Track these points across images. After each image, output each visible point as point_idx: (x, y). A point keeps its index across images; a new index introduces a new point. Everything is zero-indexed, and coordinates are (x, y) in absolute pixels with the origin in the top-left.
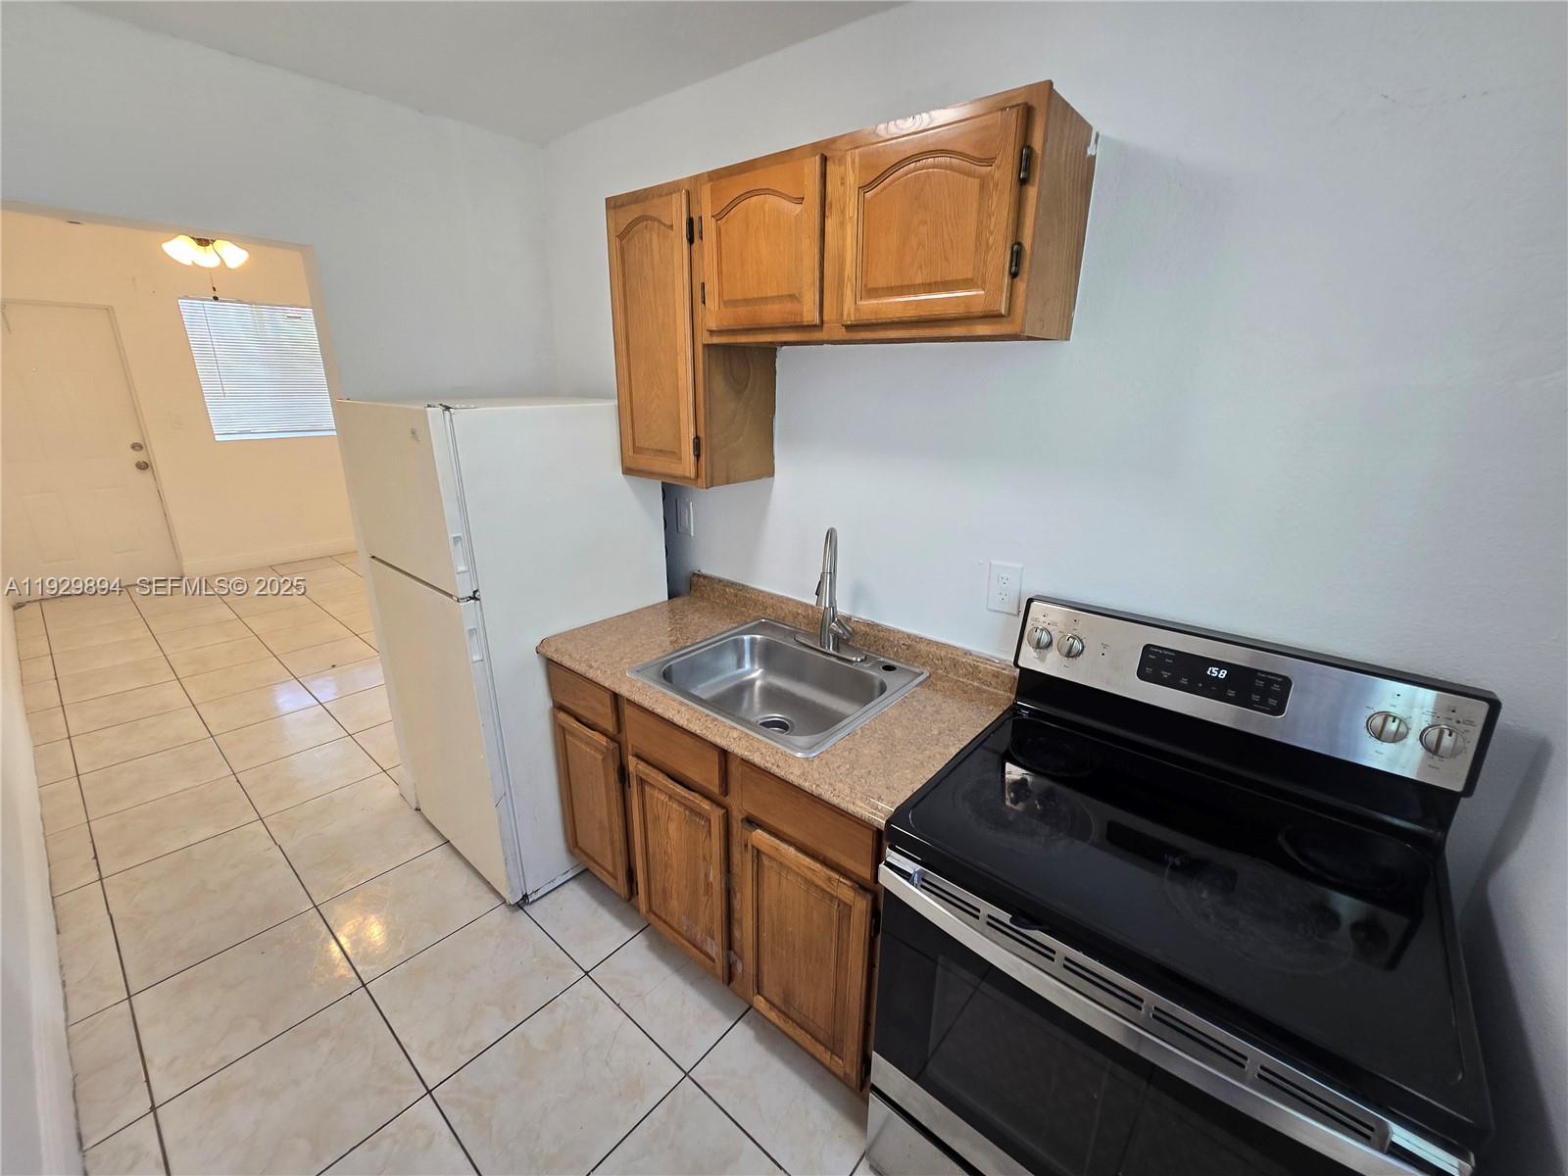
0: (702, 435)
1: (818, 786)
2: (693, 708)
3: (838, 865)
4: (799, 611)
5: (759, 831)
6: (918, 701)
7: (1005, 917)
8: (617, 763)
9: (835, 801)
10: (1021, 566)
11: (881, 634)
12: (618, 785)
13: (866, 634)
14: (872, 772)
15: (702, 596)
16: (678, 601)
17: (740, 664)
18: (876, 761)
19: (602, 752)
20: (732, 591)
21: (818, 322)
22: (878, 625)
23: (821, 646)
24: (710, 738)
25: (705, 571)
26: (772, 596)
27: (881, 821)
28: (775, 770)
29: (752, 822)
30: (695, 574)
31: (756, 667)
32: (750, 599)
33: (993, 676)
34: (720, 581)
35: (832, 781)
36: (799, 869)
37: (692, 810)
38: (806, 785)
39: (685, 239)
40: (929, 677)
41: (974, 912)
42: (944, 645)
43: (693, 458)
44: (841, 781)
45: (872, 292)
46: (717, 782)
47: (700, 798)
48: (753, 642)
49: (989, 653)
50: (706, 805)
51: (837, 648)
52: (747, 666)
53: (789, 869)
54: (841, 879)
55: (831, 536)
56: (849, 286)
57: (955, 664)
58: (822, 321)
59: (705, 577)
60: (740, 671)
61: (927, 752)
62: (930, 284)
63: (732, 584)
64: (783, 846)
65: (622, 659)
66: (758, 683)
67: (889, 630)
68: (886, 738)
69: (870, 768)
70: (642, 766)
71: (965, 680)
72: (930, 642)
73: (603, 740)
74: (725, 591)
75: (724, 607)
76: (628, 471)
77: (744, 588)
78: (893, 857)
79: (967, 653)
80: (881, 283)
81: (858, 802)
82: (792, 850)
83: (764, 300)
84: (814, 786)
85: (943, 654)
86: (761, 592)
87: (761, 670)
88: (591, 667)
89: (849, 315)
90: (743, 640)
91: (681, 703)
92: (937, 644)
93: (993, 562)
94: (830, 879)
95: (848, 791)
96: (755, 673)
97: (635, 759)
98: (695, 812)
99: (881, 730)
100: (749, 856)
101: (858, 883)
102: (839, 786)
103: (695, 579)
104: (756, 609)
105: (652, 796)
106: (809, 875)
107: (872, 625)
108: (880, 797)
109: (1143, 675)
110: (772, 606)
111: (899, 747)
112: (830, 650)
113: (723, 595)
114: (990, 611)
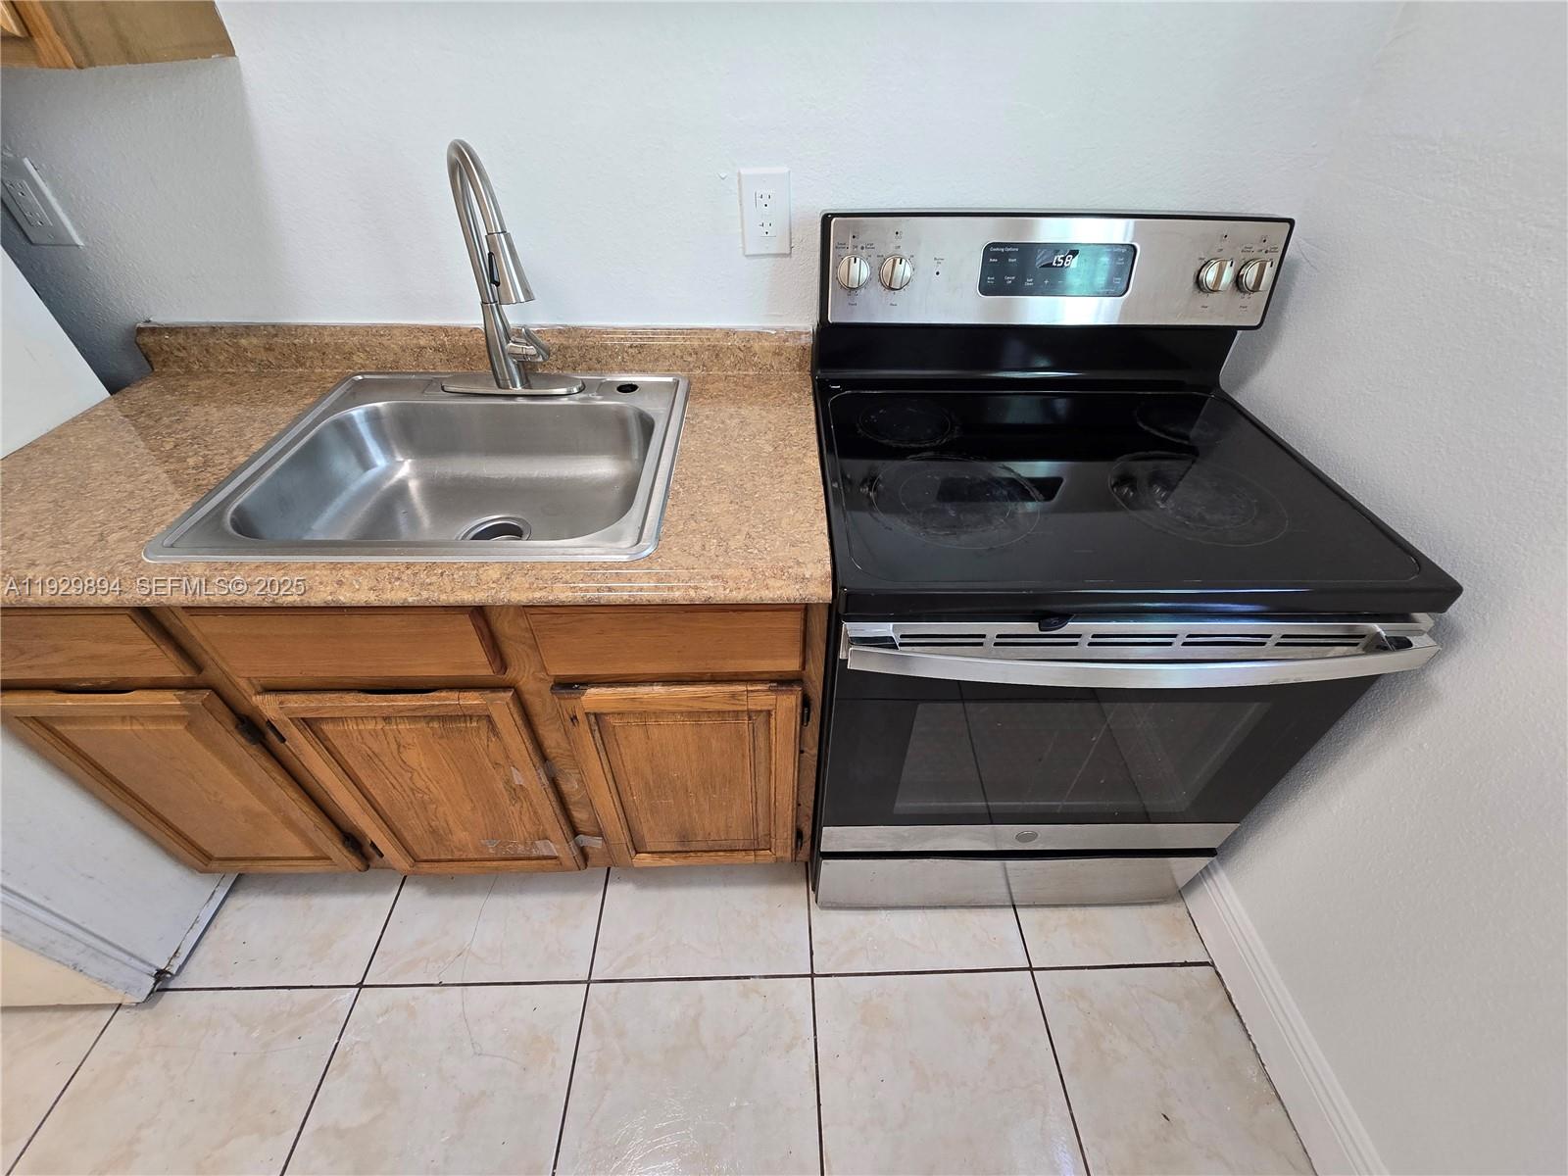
1: (696, 588)
2: (369, 564)
3: (736, 674)
4: (422, 342)
5: (592, 691)
6: (707, 417)
7: (1032, 627)
8: (229, 722)
9: (737, 596)
10: (787, 170)
11: (589, 342)
12: (254, 749)
13: (563, 349)
14: (753, 535)
15: (189, 371)
16: (139, 394)
17: (365, 463)
18: (743, 516)
19: (178, 718)
20: (255, 341)
22: (576, 329)
23: (499, 387)
25: (160, 318)
26: (353, 331)
27: (823, 593)
28: (607, 597)
29: (568, 685)
30: (140, 331)
31: (399, 458)
32: (306, 347)
33: (775, 353)
34: (214, 329)
35: (716, 572)
36: (679, 706)
37: (443, 718)
38: (678, 596)
40: (690, 384)
41: (975, 641)
42: (693, 331)
44: (728, 566)
46: (484, 659)
47: (454, 695)
48: (374, 418)
49: (757, 324)
50: (472, 700)
51: (526, 383)
52: (380, 461)
53: (658, 715)
54: (750, 688)
57: (717, 352)
59: (173, 330)
60: (371, 474)
61: (787, 478)
63: (249, 329)
64: (642, 691)
65: (102, 537)
66: (413, 485)
67: (600, 332)
68: (720, 481)
69: (745, 529)
70: (297, 702)
71: (735, 372)
72: (670, 332)
73: (169, 699)
74: (237, 346)
75: (258, 376)
77: (278, 330)
78: (852, 629)
79: (728, 333)
81: (771, 582)
82: (658, 690)
85: (696, 343)
86: (324, 327)
87: (410, 461)
90: (351, 419)
91: (334, 566)
92: (681, 331)
93: (742, 172)
94: (733, 696)
95: (748, 574)
97: (269, 698)
98: (450, 718)
99: (703, 474)
100: (584, 727)
101: (772, 681)
102: (729, 572)
103: (148, 339)
104: (327, 362)
105: (346, 734)
106: (697, 705)
107: (566, 332)
108: (798, 563)
109: (986, 289)
110: (362, 348)
111: (749, 485)
112: (519, 389)
113: (239, 355)
114: (747, 256)
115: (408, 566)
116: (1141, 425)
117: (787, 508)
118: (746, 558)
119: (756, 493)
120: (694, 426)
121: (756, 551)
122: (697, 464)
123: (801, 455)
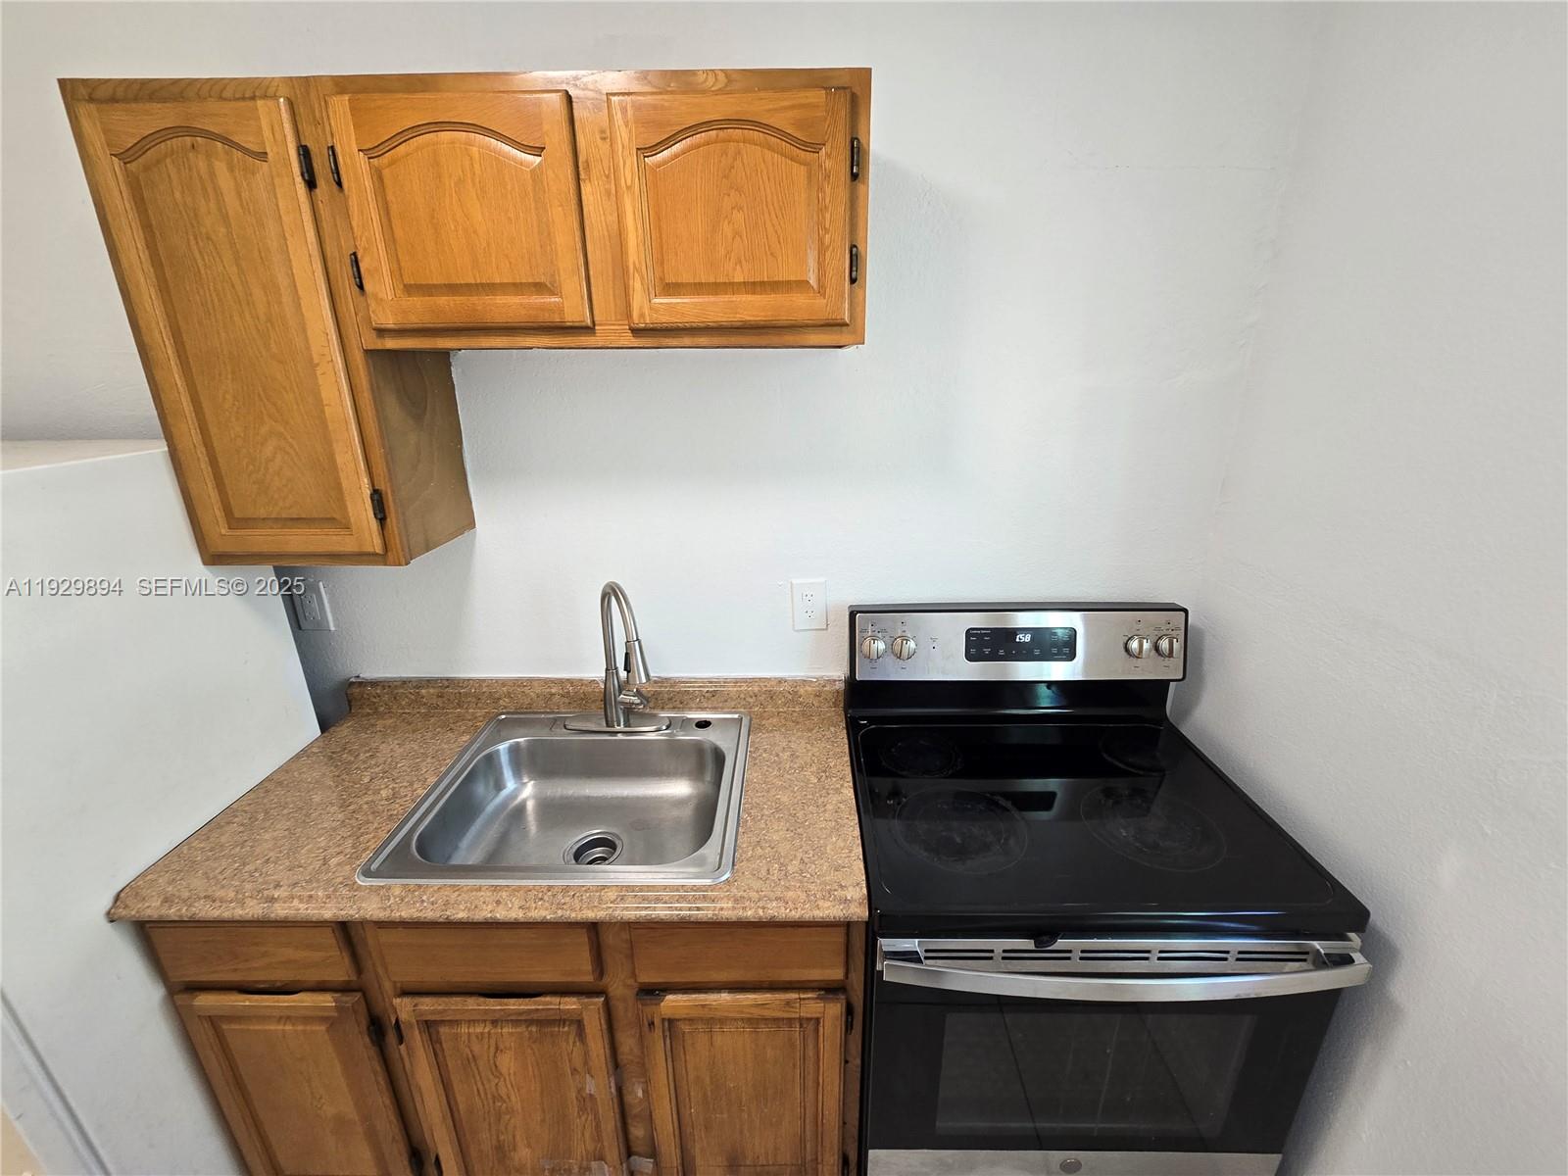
0: (382, 486)
1: (764, 908)
3: (790, 982)
4: (553, 691)
5: (670, 997)
6: (765, 750)
7: (1027, 944)
8: (364, 1022)
9: (795, 915)
11: (676, 689)
12: (373, 1051)
14: (806, 860)
15: (376, 711)
16: (343, 731)
17: (499, 786)
18: (797, 842)
19: (323, 1019)
20: (432, 691)
21: (589, 322)
22: (667, 679)
23: (608, 725)
24: (574, 916)
25: (369, 673)
26: (504, 683)
27: (859, 912)
29: (652, 992)
30: (351, 683)
31: (525, 780)
32: (465, 694)
33: (815, 696)
34: (405, 682)
35: (779, 894)
36: (742, 1012)
37: (539, 1023)
38: (749, 914)
39: (299, 179)
40: (751, 720)
41: (985, 956)
42: (754, 680)
43: (374, 524)
44: (788, 888)
45: (671, 288)
46: (590, 968)
47: (556, 1000)
48: (514, 751)
49: (802, 674)
50: (571, 1004)
51: (628, 723)
52: (510, 784)
53: (723, 1021)
54: (802, 996)
55: (611, 593)
56: (636, 275)
57: (771, 695)
58: (593, 322)
59: (374, 683)
60: (504, 793)
61: (829, 807)
62: (754, 283)
63: (429, 682)
64: (712, 998)
65: (325, 862)
67: (684, 682)
68: (778, 810)
69: (799, 855)
70: (428, 1005)
71: (785, 709)
72: (736, 681)
73: (327, 1000)
74: (418, 693)
75: (426, 716)
76: (213, 557)
77: (449, 682)
78: (887, 944)
79: (780, 681)
80: (686, 277)
81: (821, 903)
82: (725, 996)
83: (490, 288)
84: (761, 912)
85: (756, 689)
86: (484, 680)
87: (532, 782)
88: (272, 900)
89: (642, 315)
90: (498, 751)
92: (745, 681)
93: (794, 582)
94: (788, 1003)
95: (803, 896)
96: (526, 791)
97: (407, 1000)
98: (545, 1022)
99: (765, 803)
100: (658, 1032)
101: (820, 989)
102: (790, 894)
103: (356, 690)
104: (480, 705)
105: (457, 1037)
106: (757, 1012)
108: (841, 886)
109: (970, 657)
110: (508, 695)
111: (800, 814)
112: (622, 728)
113: (418, 700)
114: (797, 631)
115: (550, 888)
116: (1105, 755)
117: (830, 836)
118: (801, 882)
119: (806, 821)
120: (755, 759)
121: (809, 876)
122: (759, 794)
123: (838, 786)
